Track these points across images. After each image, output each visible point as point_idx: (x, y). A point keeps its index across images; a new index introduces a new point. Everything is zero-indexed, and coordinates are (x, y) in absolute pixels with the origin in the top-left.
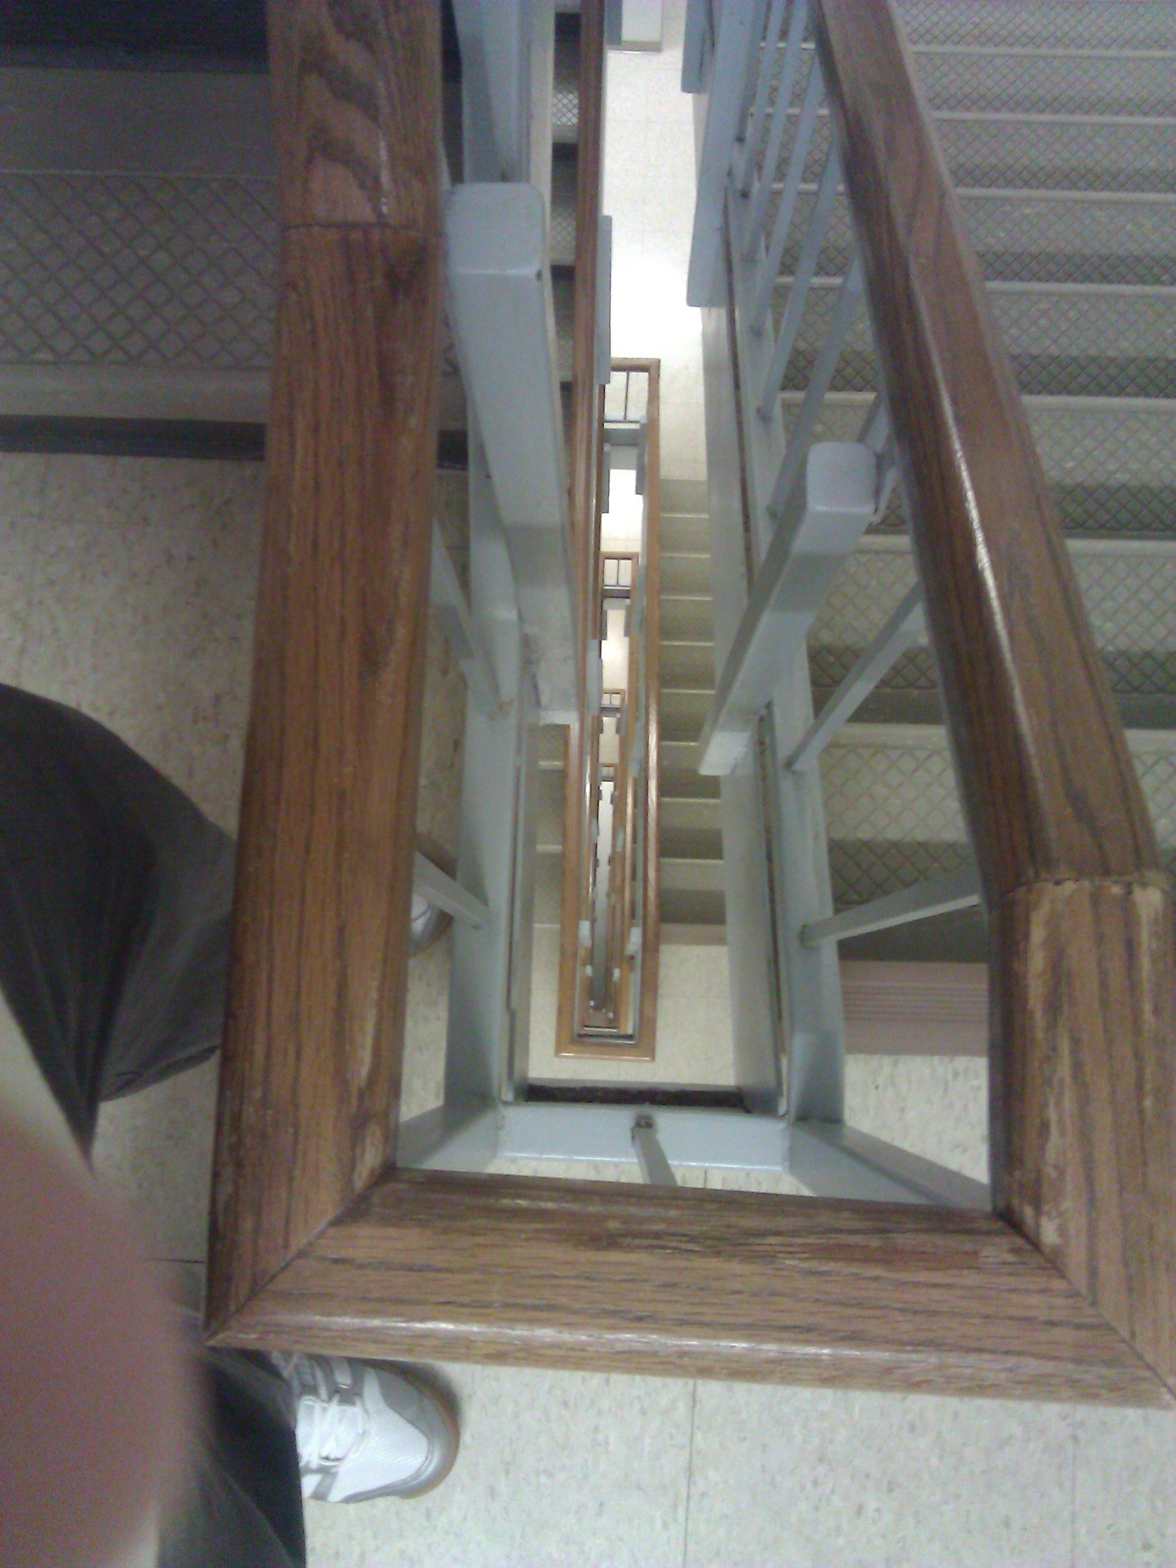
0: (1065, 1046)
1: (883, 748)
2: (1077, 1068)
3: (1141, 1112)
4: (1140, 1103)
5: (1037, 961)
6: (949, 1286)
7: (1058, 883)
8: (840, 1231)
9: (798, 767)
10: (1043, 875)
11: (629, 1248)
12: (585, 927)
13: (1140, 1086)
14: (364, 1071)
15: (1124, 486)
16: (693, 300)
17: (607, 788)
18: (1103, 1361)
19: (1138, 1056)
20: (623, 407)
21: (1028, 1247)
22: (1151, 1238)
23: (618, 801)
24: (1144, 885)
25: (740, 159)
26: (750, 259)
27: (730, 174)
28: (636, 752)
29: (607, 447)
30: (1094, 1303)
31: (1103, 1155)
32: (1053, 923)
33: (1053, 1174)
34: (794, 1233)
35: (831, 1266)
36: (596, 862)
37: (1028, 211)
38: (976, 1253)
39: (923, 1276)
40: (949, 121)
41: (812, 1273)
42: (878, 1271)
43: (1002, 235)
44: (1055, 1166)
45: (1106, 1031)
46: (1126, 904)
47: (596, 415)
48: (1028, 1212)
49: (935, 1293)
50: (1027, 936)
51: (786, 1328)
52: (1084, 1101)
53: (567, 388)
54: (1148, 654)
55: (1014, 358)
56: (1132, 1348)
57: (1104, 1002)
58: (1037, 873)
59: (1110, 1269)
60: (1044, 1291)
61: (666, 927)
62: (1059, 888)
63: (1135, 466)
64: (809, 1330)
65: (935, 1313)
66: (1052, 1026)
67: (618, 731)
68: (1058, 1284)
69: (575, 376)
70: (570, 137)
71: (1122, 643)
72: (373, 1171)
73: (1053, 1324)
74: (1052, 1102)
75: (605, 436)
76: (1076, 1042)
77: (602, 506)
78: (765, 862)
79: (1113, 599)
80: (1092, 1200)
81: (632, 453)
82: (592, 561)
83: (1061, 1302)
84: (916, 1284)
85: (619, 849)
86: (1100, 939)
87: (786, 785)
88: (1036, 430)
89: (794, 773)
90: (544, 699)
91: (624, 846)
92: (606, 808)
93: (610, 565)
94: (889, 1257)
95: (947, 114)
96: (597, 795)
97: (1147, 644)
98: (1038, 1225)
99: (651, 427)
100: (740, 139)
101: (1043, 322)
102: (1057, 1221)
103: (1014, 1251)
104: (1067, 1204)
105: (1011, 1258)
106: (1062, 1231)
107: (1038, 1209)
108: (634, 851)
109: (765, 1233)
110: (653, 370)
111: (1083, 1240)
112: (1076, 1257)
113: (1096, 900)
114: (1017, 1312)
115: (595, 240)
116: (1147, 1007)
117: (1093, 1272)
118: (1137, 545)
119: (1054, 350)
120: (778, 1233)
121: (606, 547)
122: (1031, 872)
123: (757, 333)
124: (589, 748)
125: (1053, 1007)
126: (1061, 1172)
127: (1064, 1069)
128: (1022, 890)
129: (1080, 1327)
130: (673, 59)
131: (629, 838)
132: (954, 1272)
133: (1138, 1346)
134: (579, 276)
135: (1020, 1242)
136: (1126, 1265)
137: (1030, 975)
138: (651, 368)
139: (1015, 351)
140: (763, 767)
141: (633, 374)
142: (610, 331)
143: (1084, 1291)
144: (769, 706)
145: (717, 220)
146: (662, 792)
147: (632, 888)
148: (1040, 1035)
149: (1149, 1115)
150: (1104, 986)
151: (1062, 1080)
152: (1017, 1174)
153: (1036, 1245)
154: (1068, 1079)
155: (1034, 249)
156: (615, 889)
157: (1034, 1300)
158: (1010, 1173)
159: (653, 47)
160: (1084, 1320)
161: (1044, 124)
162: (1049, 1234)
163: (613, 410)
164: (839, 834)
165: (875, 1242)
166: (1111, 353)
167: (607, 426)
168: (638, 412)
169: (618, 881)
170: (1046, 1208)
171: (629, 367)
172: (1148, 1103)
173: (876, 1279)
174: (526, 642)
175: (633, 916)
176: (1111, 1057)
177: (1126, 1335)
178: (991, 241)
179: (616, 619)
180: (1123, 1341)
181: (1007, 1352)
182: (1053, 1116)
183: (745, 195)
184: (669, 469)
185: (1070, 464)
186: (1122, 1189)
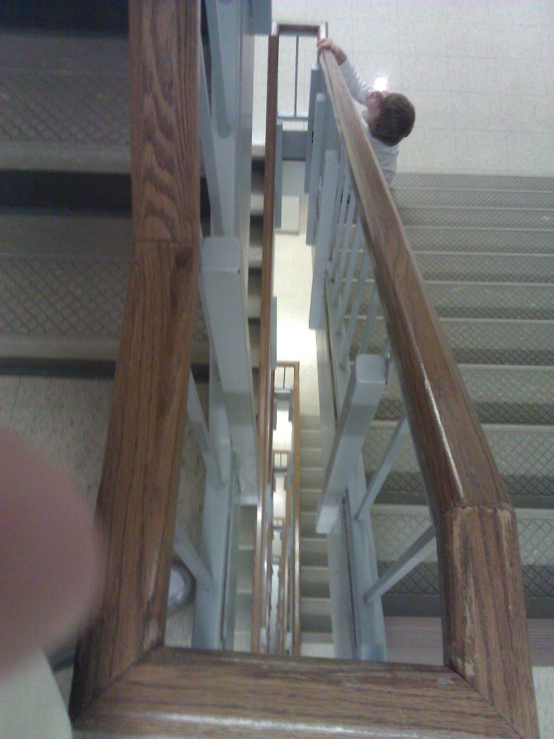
0: (471, 580)
1: (402, 516)
2: (478, 592)
3: (508, 612)
4: (507, 607)
5: (457, 543)
6: (424, 696)
7: (464, 507)
8: (372, 670)
9: (360, 518)
10: (457, 504)
11: (273, 678)
12: (264, 632)
13: (506, 600)
14: (150, 593)
15: (506, 403)
16: (311, 326)
17: (276, 568)
18: (500, 735)
19: (505, 586)
20: (283, 383)
21: (460, 678)
22: (517, 672)
23: (281, 575)
24: (502, 509)
25: (330, 266)
26: (335, 305)
27: (326, 272)
28: (289, 543)
29: (275, 400)
30: (493, 704)
31: (492, 632)
32: (463, 527)
33: (469, 641)
34: (350, 671)
35: (368, 686)
36: (270, 607)
37: (456, 290)
38: (435, 680)
39: (411, 691)
40: (420, 255)
41: (359, 690)
42: (389, 689)
43: (446, 300)
44: (470, 638)
45: (489, 574)
46: (495, 516)
47: (270, 386)
48: (459, 661)
49: (417, 699)
50: (452, 532)
51: (346, 717)
52: (482, 606)
53: (256, 371)
54: (523, 477)
55: (453, 350)
56: (513, 728)
57: (488, 562)
58: (454, 505)
59: (499, 688)
60: (469, 698)
61: (305, 634)
62: (464, 510)
63: (510, 394)
64: (359, 718)
65: (417, 710)
66: (465, 572)
67: (281, 538)
68: (475, 695)
69: (260, 365)
70: (259, 265)
71: (511, 471)
72: (152, 642)
73: (473, 715)
74: (467, 608)
75: (274, 395)
76: (476, 578)
77: (273, 426)
78: (347, 571)
79: (504, 451)
80: (488, 654)
81: (287, 404)
82: (267, 455)
83: (476, 703)
84: (408, 695)
85: (282, 597)
86: (484, 533)
87: (356, 527)
88: (464, 378)
89: (359, 521)
90: (243, 489)
91: (284, 596)
92: (275, 578)
93: (277, 457)
94: (394, 682)
95: (419, 252)
96: (270, 571)
97: (522, 472)
98: (464, 666)
99: (295, 390)
100: (330, 259)
101: (465, 335)
102: (473, 665)
103: (453, 679)
104: (477, 656)
105: (452, 682)
106: (475, 669)
107: (463, 660)
108: (289, 600)
109: (335, 671)
110: (296, 367)
111: (485, 673)
112: (482, 682)
113: (481, 514)
114: (457, 709)
115: (269, 307)
116: (507, 564)
117: (491, 689)
118: (514, 427)
119: (471, 346)
120: (343, 671)
121: (275, 447)
122: (452, 504)
123: (339, 334)
124: (266, 543)
125: (465, 564)
126: (473, 641)
127: (471, 591)
128: (448, 512)
129: (487, 717)
130: (303, 237)
131: (286, 592)
132: (427, 689)
133: (515, 726)
134: (262, 323)
135: (456, 675)
136: (506, 685)
137: (454, 550)
138: (296, 366)
139: (453, 346)
140: (345, 524)
141: (287, 369)
142: (276, 347)
143: (487, 698)
144: (347, 491)
145: (322, 293)
146: (302, 563)
147: (288, 618)
148: (460, 577)
149: (512, 613)
150: (487, 554)
151: (471, 597)
152: (453, 644)
153: (463, 676)
154: (474, 597)
155: (460, 306)
156: (280, 619)
157: (465, 702)
158: (451, 645)
159: (296, 233)
160: (489, 713)
161: (462, 256)
162: (469, 671)
163: (278, 384)
164: (383, 558)
165: (388, 675)
166: (496, 348)
167: (275, 391)
168: (289, 384)
169: (281, 614)
170: (467, 658)
171: (285, 365)
172: (510, 607)
173: (390, 693)
174: (234, 457)
175: (288, 629)
176: (492, 586)
177: (509, 721)
178: (441, 302)
179: (280, 482)
180: (508, 724)
181: (453, 729)
182: (467, 614)
183: (333, 281)
184: (303, 410)
185: (481, 394)
186: (501, 647)
